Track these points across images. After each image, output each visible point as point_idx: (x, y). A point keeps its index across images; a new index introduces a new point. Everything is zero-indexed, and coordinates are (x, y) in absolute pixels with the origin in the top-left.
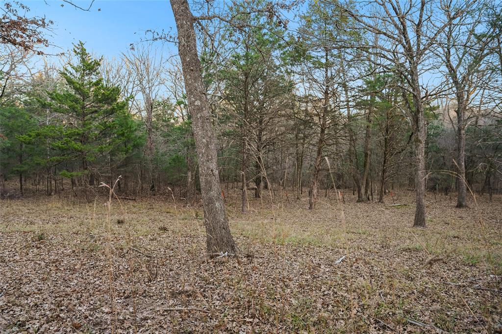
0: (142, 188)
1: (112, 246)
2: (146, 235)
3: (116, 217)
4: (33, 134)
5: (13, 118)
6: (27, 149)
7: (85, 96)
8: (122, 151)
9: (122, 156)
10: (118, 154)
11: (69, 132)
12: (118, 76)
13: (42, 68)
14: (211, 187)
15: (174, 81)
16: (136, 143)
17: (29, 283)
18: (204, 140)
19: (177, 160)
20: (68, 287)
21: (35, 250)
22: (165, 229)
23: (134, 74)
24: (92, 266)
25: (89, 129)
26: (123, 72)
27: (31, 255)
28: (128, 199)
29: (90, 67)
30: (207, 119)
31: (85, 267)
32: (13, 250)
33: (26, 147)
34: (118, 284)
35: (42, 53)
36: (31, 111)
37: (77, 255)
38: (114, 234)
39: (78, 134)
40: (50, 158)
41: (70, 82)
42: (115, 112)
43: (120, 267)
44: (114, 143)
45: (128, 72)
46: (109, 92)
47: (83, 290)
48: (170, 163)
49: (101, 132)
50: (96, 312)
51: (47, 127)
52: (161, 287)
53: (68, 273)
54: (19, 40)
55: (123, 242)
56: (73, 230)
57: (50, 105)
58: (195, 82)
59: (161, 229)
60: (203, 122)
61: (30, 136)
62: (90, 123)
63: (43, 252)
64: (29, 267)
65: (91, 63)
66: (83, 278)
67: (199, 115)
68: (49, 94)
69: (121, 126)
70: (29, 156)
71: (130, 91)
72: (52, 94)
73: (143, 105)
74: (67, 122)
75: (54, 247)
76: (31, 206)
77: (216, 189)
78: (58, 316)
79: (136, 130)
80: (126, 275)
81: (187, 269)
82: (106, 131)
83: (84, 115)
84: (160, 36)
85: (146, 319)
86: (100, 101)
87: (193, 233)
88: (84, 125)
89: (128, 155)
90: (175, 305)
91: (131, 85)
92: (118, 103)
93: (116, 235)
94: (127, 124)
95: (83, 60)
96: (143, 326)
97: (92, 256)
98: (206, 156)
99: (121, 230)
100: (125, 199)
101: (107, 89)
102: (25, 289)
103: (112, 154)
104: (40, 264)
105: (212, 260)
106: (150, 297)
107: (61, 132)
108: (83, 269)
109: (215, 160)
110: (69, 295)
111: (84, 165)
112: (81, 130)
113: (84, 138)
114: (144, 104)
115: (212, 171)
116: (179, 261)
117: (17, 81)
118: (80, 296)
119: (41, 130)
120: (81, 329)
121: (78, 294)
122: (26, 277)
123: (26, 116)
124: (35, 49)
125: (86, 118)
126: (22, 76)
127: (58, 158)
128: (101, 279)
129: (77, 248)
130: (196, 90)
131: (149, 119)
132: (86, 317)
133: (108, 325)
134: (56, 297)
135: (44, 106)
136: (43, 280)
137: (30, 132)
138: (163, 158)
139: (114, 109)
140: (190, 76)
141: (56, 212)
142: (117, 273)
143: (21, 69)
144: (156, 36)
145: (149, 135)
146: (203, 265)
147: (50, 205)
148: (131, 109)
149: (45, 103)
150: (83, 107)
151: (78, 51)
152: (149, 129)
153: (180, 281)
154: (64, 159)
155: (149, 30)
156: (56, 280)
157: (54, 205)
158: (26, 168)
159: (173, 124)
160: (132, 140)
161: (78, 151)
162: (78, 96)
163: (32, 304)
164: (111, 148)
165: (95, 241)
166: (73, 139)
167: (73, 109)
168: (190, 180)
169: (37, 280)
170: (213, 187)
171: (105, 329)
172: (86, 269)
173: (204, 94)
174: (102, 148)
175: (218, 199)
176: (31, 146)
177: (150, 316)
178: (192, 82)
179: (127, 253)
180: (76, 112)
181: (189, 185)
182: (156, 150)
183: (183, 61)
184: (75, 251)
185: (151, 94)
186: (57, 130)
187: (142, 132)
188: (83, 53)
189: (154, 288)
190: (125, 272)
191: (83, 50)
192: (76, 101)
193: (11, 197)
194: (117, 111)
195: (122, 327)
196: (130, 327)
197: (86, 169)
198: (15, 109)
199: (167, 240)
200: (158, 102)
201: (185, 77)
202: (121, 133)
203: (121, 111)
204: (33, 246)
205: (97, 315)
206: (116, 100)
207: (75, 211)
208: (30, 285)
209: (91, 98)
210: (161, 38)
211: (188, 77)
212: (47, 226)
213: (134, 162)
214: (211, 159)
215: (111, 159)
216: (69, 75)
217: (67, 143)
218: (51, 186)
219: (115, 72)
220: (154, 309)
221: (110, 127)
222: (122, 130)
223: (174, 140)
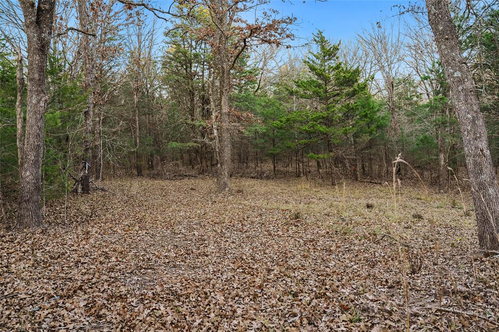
0: (388, 171)
1: (364, 230)
2: (399, 222)
3: (364, 202)
4: (284, 120)
5: (266, 107)
6: (279, 134)
7: (327, 80)
8: (366, 133)
9: (366, 138)
10: (362, 135)
11: (314, 116)
12: (355, 58)
13: (286, 60)
14: (481, 170)
15: (414, 56)
16: (379, 124)
17: (293, 257)
18: (469, 116)
19: (425, 140)
20: (327, 267)
21: (294, 227)
22: (419, 217)
23: (371, 54)
24: (347, 249)
25: (333, 112)
26: (360, 53)
27: (290, 232)
28: (373, 183)
29: (330, 53)
30: (471, 91)
31: (340, 249)
32: (276, 225)
33: (277, 132)
34: (377, 271)
35: (290, 47)
36: (280, 99)
37: (331, 237)
38: (366, 218)
39: (323, 118)
40: (298, 141)
41: (312, 69)
42: (356, 94)
43: (376, 254)
44: (357, 124)
45: (364, 53)
46: (349, 75)
47: (342, 272)
48: (417, 144)
49: (344, 114)
50: (360, 297)
51: (295, 112)
52: (428, 282)
53: (325, 253)
54: (272, 39)
55: (375, 228)
56: (324, 211)
57: (297, 92)
58: (452, 51)
59: (414, 216)
60: (466, 95)
61: (281, 122)
62: (334, 106)
63: (301, 230)
64: (291, 243)
65: (330, 49)
66: (340, 261)
67: (460, 88)
68: (295, 82)
69: (363, 107)
70: (280, 140)
71: (368, 71)
72: (297, 82)
73: (382, 84)
74: (311, 108)
75: (309, 227)
76: (283, 186)
77: (488, 172)
78: (325, 294)
79: (378, 110)
80: (383, 263)
81: (455, 266)
82: (349, 112)
83: (327, 99)
84: (406, 9)
85: (416, 315)
86: (342, 84)
87: (453, 224)
88: (328, 109)
89: (372, 137)
90: (449, 306)
91: (368, 66)
92: (358, 85)
93: (367, 220)
94: (369, 104)
95: (323, 48)
96: (414, 323)
97: (345, 239)
98: (472, 134)
99: (372, 215)
100: (371, 182)
101: (347, 71)
102: (291, 263)
103: (356, 136)
104: (299, 242)
105: (488, 258)
106: (417, 291)
107: (307, 117)
108: (339, 252)
109: (484, 138)
110: (330, 275)
111: (329, 147)
112: (325, 114)
113: (328, 121)
114: (384, 83)
115: (482, 151)
116: (443, 255)
117: (269, 75)
118: (340, 278)
119: (290, 116)
120: (349, 312)
121: (338, 276)
122: (290, 252)
123: (277, 104)
124: (284, 44)
125: (329, 102)
126: (272, 69)
127: (306, 141)
128: (357, 264)
129: (331, 230)
130: (455, 60)
131: (390, 98)
132: (352, 301)
133: (376, 314)
134: (318, 276)
135: (292, 93)
136: (305, 257)
137: (281, 118)
138: (409, 139)
139: (355, 90)
140: (445, 45)
141: (306, 193)
142: (374, 260)
143: (272, 64)
144: (403, 10)
145: (392, 114)
146: (475, 263)
147: (299, 186)
148: (370, 89)
149: (292, 91)
150: (326, 92)
151: (317, 39)
152: (392, 108)
153: (449, 278)
154: (311, 142)
155: (396, 5)
156: (315, 258)
157: (303, 186)
158: (278, 151)
159: (416, 102)
160: (376, 121)
161: (324, 134)
162: (320, 81)
163: (299, 278)
164: (355, 130)
165: (347, 224)
166: (318, 122)
167: (317, 94)
168: (442, 163)
169: (300, 257)
170: (485, 170)
171: (373, 317)
172: (342, 252)
173: (465, 63)
174: (346, 130)
175: (492, 184)
176: (282, 131)
177: (421, 313)
178: (448, 52)
179: (382, 239)
180: (320, 96)
181: (441, 168)
182: (400, 131)
183: (435, 31)
184: (328, 232)
185: (390, 72)
186: (303, 115)
187: (384, 113)
188: (322, 41)
189: (419, 281)
190: (381, 259)
191: (322, 38)
192: (319, 86)
193: (268, 178)
194: (358, 92)
195: (392, 319)
196: (400, 320)
197: (331, 151)
198: (268, 99)
199: (423, 230)
200: (398, 79)
201: (440, 48)
202: (364, 114)
203: (363, 92)
204: (292, 224)
205: (361, 300)
206: (356, 81)
207: (323, 192)
208: (295, 260)
209: (333, 82)
210: (408, 11)
211: (443, 47)
212: (301, 206)
213: (378, 143)
214: (480, 137)
215: (355, 141)
216: (311, 62)
217: (313, 127)
218: (299, 168)
219: (352, 54)
220: (424, 306)
221: (353, 109)
222: (365, 111)
223: (420, 119)
